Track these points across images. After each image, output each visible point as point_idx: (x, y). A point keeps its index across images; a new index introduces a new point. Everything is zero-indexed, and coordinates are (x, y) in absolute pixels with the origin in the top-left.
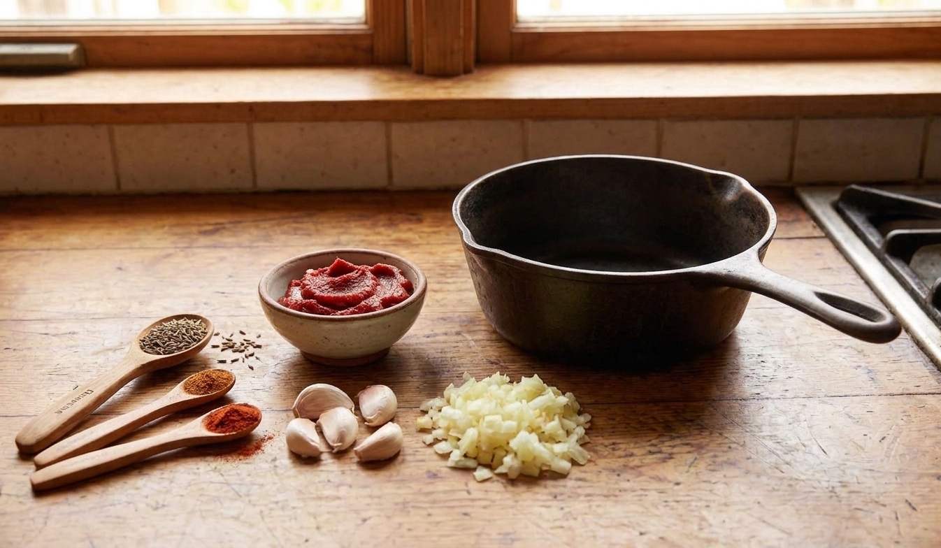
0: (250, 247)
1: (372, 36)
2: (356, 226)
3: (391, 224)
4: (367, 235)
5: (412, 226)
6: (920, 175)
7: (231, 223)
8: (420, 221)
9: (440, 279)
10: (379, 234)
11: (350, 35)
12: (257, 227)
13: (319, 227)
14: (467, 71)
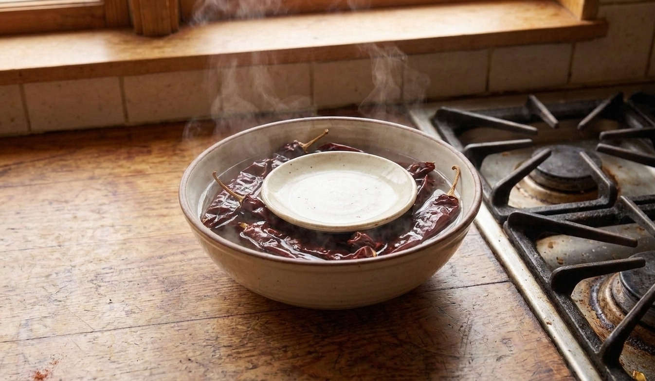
0: (30, 185)
1: (103, 6)
2: (105, 161)
3: (130, 157)
4: (113, 169)
5: (145, 158)
6: (487, 88)
7: (14, 164)
8: (149, 152)
9: (167, 205)
10: (121, 166)
11: (88, 7)
12: (34, 166)
13: (79, 162)
14: (174, 31)
